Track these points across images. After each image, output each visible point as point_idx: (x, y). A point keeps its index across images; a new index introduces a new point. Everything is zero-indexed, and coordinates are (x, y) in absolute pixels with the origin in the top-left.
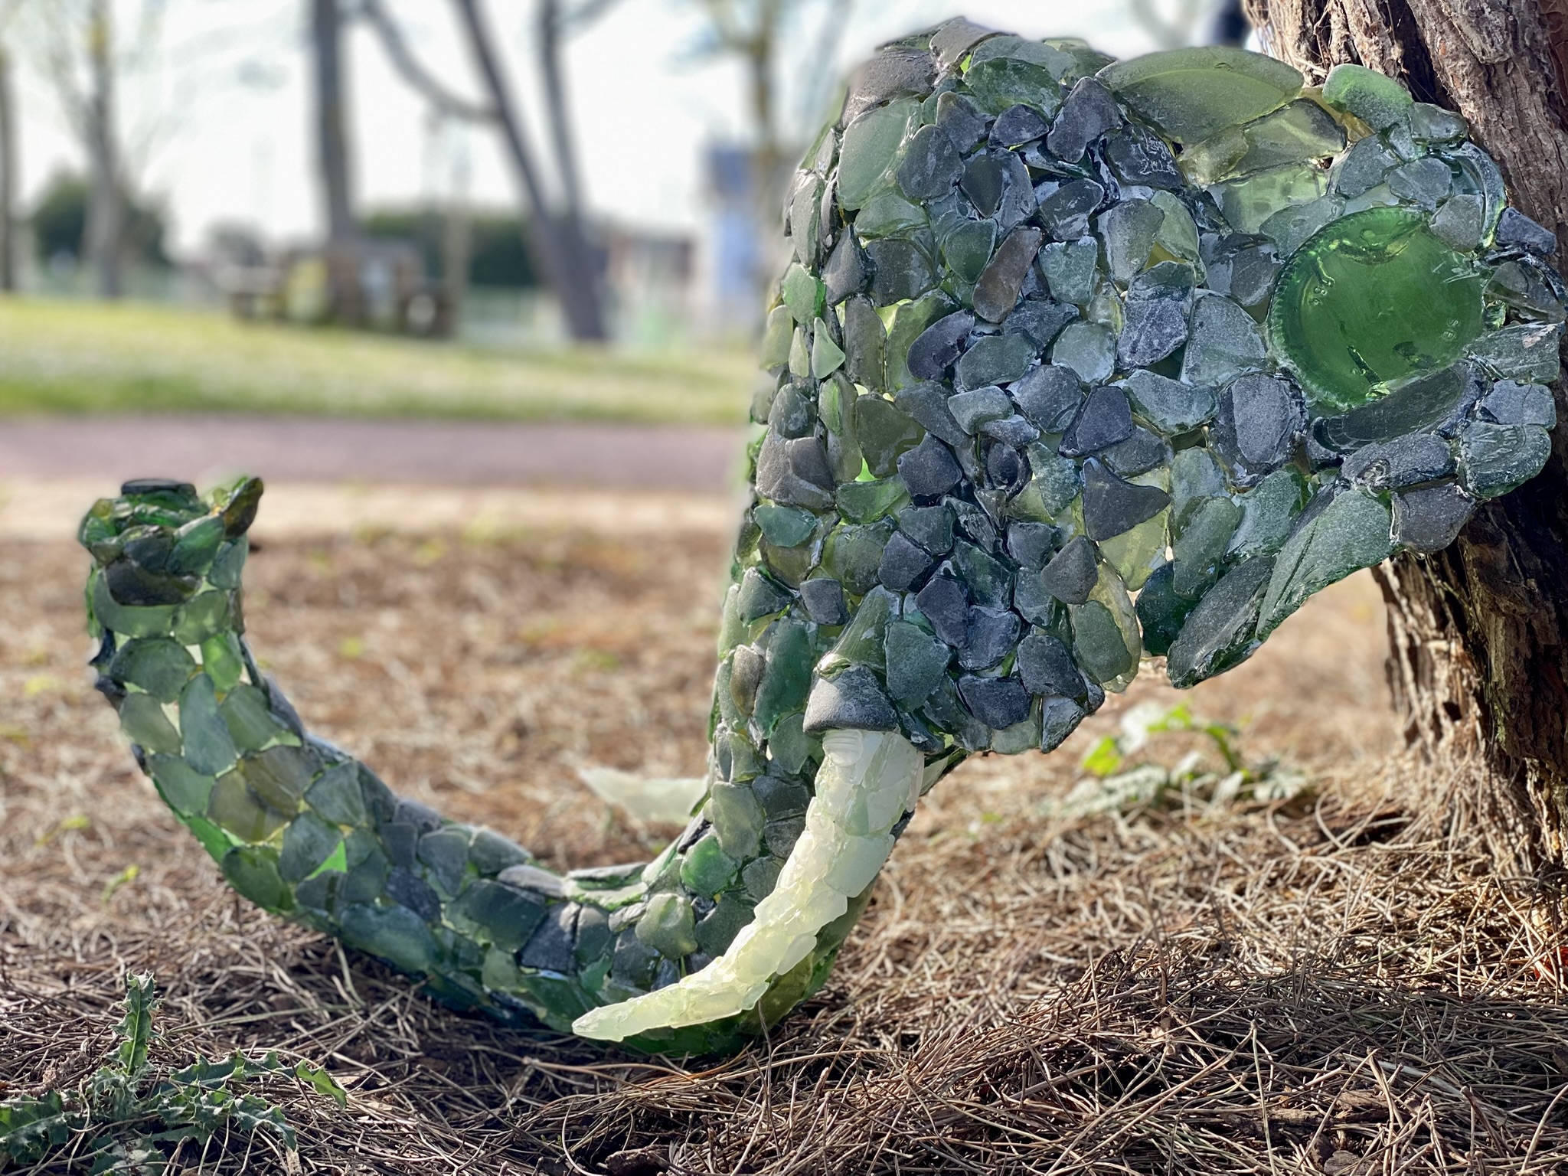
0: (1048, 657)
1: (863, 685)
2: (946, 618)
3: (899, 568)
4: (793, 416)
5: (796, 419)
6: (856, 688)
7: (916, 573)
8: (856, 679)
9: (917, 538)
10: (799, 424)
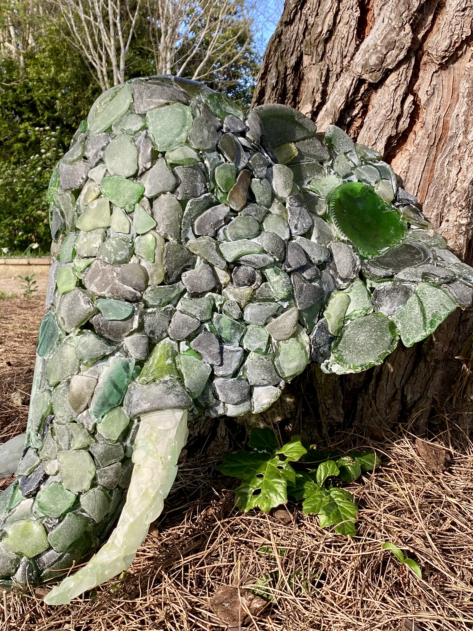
0: (265, 366)
1: (174, 386)
2: (210, 352)
3: (183, 328)
4: (120, 253)
5: (122, 255)
6: (172, 388)
7: (192, 330)
8: (170, 384)
9: (193, 313)
10: (123, 257)
